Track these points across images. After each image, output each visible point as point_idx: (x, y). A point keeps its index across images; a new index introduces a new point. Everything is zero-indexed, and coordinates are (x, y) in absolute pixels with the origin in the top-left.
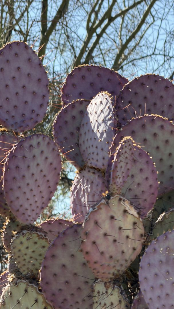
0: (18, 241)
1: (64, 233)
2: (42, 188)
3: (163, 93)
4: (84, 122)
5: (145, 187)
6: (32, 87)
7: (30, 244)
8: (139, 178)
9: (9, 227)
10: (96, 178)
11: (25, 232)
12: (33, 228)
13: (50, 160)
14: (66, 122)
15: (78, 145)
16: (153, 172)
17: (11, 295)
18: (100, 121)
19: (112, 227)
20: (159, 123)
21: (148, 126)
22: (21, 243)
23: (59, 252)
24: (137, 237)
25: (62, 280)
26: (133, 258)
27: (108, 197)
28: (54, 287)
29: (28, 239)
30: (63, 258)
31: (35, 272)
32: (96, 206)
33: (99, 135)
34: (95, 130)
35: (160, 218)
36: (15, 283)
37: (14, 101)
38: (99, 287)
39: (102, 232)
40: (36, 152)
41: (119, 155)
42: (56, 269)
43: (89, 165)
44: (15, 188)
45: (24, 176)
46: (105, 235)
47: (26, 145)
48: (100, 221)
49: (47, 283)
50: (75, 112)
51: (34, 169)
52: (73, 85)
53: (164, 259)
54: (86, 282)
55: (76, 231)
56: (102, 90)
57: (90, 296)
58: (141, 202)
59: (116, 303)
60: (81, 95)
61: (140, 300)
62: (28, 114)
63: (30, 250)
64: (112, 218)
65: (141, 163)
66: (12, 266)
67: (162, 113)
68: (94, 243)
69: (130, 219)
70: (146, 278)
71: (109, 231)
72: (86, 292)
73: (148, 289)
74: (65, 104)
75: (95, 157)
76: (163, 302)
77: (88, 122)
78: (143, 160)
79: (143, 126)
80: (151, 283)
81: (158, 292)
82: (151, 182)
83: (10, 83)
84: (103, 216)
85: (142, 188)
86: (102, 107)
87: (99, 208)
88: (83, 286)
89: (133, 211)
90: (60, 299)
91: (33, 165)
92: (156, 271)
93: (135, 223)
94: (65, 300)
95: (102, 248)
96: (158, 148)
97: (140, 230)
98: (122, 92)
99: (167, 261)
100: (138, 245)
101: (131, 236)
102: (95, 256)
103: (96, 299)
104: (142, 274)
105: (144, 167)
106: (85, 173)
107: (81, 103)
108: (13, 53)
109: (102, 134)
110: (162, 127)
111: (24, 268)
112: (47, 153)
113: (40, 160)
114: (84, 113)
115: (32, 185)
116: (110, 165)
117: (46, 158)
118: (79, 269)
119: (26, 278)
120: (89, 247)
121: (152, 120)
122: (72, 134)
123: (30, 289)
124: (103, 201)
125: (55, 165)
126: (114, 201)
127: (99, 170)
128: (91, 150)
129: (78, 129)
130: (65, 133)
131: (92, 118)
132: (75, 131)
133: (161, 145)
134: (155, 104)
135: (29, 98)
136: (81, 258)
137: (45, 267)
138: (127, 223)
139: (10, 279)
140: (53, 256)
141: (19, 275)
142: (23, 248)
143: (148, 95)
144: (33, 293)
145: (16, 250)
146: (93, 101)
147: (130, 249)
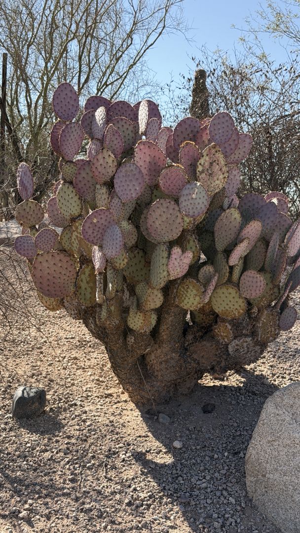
0: (65, 167)
1: (84, 164)
2: (75, 145)
3: (127, 109)
4: (94, 119)
5: (118, 146)
6: (72, 102)
7: (70, 168)
8: (115, 142)
9: (61, 161)
10: (98, 143)
11: (68, 163)
12: (71, 162)
13: (79, 134)
14: (86, 119)
15: (91, 129)
16: (121, 140)
17: (62, 189)
18: (100, 119)
19: (104, 161)
20: (124, 121)
21: (120, 122)
22: (67, 168)
23: (82, 172)
24: (114, 166)
25: (83, 183)
26: (112, 175)
27: (103, 149)
28: (80, 186)
29: (69, 166)
30: (83, 174)
31: (72, 180)
32: (97, 153)
33: (99, 125)
34: (98, 123)
35: (124, 161)
36: (64, 184)
38: (98, 186)
39: (100, 163)
40: (73, 130)
41: (107, 132)
42: (81, 179)
43: (95, 137)
44: (64, 144)
45: (68, 140)
46: (101, 165)
47: (69, 126)
48: (99, 159)
49: (77, 184)
50: (90, 115)
51: (72, 137)
52: (90, 104)
53: (124, 175)
54: (93, 185)
55: (89, 163)
56: (101, 106)
57: (94, 190)
58: (116, 152)
59: (105, 193)
60: (92, 108)
61: (114, 192)
62: (70, 114)
63: (70, 171)
64: (104, 158)
65: (117, 136)
66: (63, 177)
67: (126, 117)
68: (96, 168)
69: (111, 159)
70: (117, 183)
71: (102, 163)
72: (93, 188)
73: (118, 187)
74: (86, 111)
75: (98, 134)
76: (124, 192)
77: (95, 120)
78: (117, 135)
79: (118, 122)
80: (119, 185)
81: (122, 188)
82: (120, 144)
83: (63, 100)
84: (100, 157)
85: (116, 146)
86: (101, 113)
87: (99, 153)
88: (92, 186)
89: (113, 156)
90: (82, 191)
91: (72, 135)
92: (121, 180)
93: (113, 161)
94: (84, 191)
95: (99, 170)
96: (124, 131)
97: (115, 164)
98: (110, 108)
99: (126, 176)
100: (114, 170)
101: (111, 165)
102: (97, 173)
103: (97, 191)
104: (115, 181)
105: (118, 137)
106: (94, 141)
107: (93, 111)
108: (64, 87)
109: (101, 124)
110: (126, 122)
111: (68, 178)
112: (78, 131)
113: (75, 133)
114: (93, 116)
115: (71, 144)
116: (103, 136)
117: (77, 133)
118: (90, 179)
119: (68, 182)
120: (94, 170)
121: (122, 119)
122: (88, 124)
123: (70, 187)
124: (100, 151)
125: (81, 136)
126: (105, 151)
127: (99, 140)
128: (96, 131)
129: (91, 122)
130: (86, 124)
131: (97, 118)
132: (90, 123)
133: (125, 130)
134: (123, 113)
135: (71, 107)
136: (91, 174)
137: (76, 178)
138: (110, 160)
139: (62, 183)
140: (80, 173)
141: (65, 181)
142: (67, 170)
143: (120, 109)
144: (71, 189)
145: (64, 171)
146: (97, 111)
147: (111, 171)
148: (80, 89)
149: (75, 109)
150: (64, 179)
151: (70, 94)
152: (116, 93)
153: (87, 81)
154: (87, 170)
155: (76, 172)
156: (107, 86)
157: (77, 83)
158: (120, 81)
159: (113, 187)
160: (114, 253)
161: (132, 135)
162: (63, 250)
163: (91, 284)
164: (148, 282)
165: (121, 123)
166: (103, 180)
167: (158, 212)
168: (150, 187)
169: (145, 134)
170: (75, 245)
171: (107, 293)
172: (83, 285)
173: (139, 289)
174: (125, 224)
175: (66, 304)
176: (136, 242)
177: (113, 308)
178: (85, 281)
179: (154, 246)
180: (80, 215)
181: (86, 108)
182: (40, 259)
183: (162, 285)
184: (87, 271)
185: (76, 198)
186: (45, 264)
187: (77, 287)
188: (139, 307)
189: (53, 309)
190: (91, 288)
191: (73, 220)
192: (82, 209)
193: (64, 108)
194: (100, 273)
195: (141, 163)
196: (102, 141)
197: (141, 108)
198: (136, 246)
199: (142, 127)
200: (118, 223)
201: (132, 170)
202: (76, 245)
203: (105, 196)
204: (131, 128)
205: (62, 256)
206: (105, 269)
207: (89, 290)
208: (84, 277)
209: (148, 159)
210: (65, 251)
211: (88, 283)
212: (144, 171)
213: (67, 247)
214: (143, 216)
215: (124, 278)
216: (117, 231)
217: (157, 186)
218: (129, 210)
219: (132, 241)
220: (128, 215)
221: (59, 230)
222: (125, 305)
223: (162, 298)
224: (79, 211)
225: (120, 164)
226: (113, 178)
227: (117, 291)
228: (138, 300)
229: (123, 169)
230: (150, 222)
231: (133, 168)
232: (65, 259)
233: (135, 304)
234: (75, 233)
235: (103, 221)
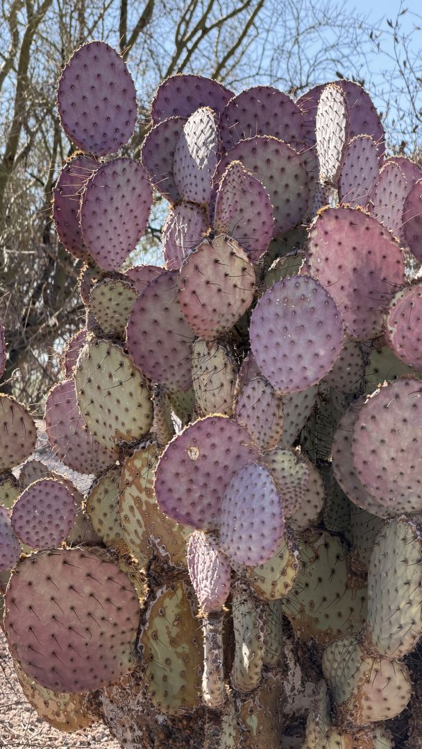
0: (98, 292)
1: (156, 281)
2: (128, 226)
3: (277, 110)
4: (180, 145)
5: (257, 224)
6: (116, 99)
7: (113, 295)
8: (249, 213)
9: (87, 274)
10: (194, 215)
11: (106, 280)
12: (117, 276)
13: (138, 191)
14: (157, 146)
15: (172, 174)
16: (267, 205)
17: (90, 357)
18: (200, 144)
19: (216, 272)
20: (273, 147)
21: (260, 150)
22: (103, 294)
23: (149, 304)
24: (247, 286)
25: (153, 339)
26: (242, 312)
27: (212, 236)
28: (144, 347)
29: (111, 289)
30: (154, 312)
31: (119, 329)
32: (196, 248)
33: (198, 161)
34: (194, 156)
35: (273, 265)
36: (95, 343)
37: (93, 117)
38: (200, 348)
39: (204, 279)
40: (121, 180)
41: (225, 184)
42: (146, 326)
43: (186, 199)
44: (95, 225)
45: (106, 211)
46: (208, 283)
47: (109, 171)
48: (201, 266)
49: (135, 343)
50: (168, 133)
51: (118, 202)
52: (166, 99)
53: (281, 313)
54: (184, 342)
55: (171, 279)
56: (201, 105)
57: (188, 359)
58: (251, 242)
59: (220, 367)
60: (175, 112)
61: (250, 363)
62: (110, 134)
63: (114, 303)
64: (216, 261)
65: (252, 195)
66: (92, 322)
67: (277, 135)
68: (194, 292)
69: (238, 264)
70: (258, 336)
71: (212, 279)
72: (183, 353)
73: (261, 349)
74: (156, 122)
75: (193, 188)
76: (279, 365)
77: (185, 146)
78: (255, 190)
79: (254, 150)
80: (264, 342)
81: (273, 353)
82: (264, 217)
83: (87, 94)
84: (204, 259)
85: (254, 225)
86: (202, 126)
87: (200, 250)
88: (179, 347)
89: (242, 254)
90: (152, 363)
91: (117, 196)
92: (272, 326)
93: (244, 269)
94: (157, 363)
95: (204, 299)
96: (271, 177)
97: (251, 277)
98: (227, 109)
99: (285, 315)
100: (249, 296)
101: (239, 284)
102: (195, 309)
103: (195, 362)
104: (253, 331)
105: (257, 199)
106: (181, 209)
107: (176, 121)
108: (91, 56)
109: (202, 160)
110: (277, 151)
111: (106, 325)
112: (135, 182)
113: (126, 190)
114: (179, 134)
115: (116, 223)
116: (213, 196)
117: (134, 189)
118: (174, 325)
119: (110, 337)
120: (187, 298)
121: (265, 143)
122: (165, 160)
123: (113, 351)
124: (206, 241)
125: (144, 197)
126: (218, 241)
127: (198, 205)
128: (188, 181)
129: (172, 154)
130: (156, 159)
131: (190, 140)
132: (169, 157)
133: (276, 174)
134: (268, 124)
135: (112, 113)
136: (177, 312)
137: (132, 323)
138: (235, 269)
139: (89, 338)
140: (143, 310)
141: (100, 334)
142: (105, 300)
143: (259, 113)
144: (117, 355)
145: (96, 303)
146: (191, 119)
147: (237, 301)
148: (126, 47)
149: (124, 117)
150: (95, 327)
151: (108, 76)
153: (145, 20)
154: (167, 299)
155: (130, 304)
156: (205, 31)
157: (117, 27)
158: (245, 16)
160: (254, 554)
161: (299, 188)
162: (97, 544)
163: (185, 648)
164: (361, 637)
165: (263, 154)
166: (213, 329)
167: (387, 420)
168: (358, 344)
169: (336, 183)
170: (132, 526)
171: (236, 674)
172: (161, 650)
173: (332, 660)
174: (287, 463)
175: (107, 708)
176: (321, 514)
177: (253, 722)
178: (164, 638)
179: (376, 526)
180: (146, 436)
181: (156, 112)
182: (27, 573)
183: (406, 648)
184: (172, 606)
185: (133, 385)
186: (43, 590)
187: (142, 656)
188: (336, 715)
189: (68, 726)
190: (185, 658)
191: (126, 449)
192: (150, 417)
194: (213, 616)
195: (328, 274)
196: (207, 211)
197: (321, 108)
198: (320, 525)
199: (328, 164)
200: (265, 458)
201: (303, 298)
202: (134, 528)
203: (224, 377)
204: (292, 168)
205: (93, 563)
206: (229, 602)
207: (178, 664)
208: (163, 626)
209: (350, 261)
210: (103, 545)
211: (173, 642)
212: (341, 298)
213: (106, 531)
214: (338, 436)
215: (286, 625)
216: (264, 485)
217: (379, 342)
218: (296, 417)
219: (309, 511)
220: (293, 431)
221: (83, 482)
222: (288, 709)
223: (406, 687)
224: (142, 422)
225: (262, 277)
226: (246, 319)
227: (266, 668)
228: (331, 694)
229: (276, 298)
230: (362, 450)
231: (306, 289)
232: (103, 573)
233: (322, 706)
234: (132, 491)
235: (218, 455)
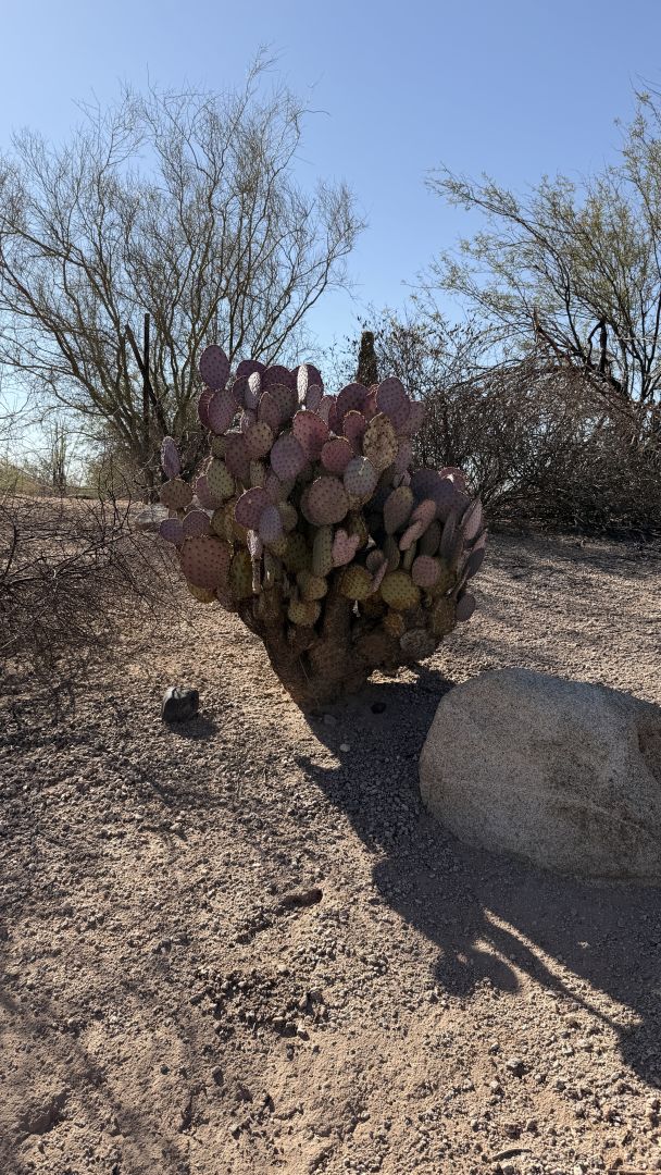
0: (215, 441)
1: (237, 439)
2: (226, 417)
3: (283, 375)
4: (246, 387)
6: (222, 367)
7: (221, 443)
9: (211, 434)
11: (218, 437)
12: (222, 435)
13: (232, 406)
14: (238, 387)
15: (244, 398)
16: (278, 410)
17: (212, 466)
18: (254, 386)
19: (259, 435)
20: (281, 388)
21: (276, 389)
22: (217, 442)
23: (234, 446)
24: (270, 440)
25: (236, 459)
26: (268, 450)
27: (257, 421)
28: (232, 463)
29: (220, 441)
31: (223, 456)
32: (251, 425)
33: (253, 393)
34: (252, 391)
35: (280, 433)
36: (214, 461)
38: (253, 463)
39: (254, 437)
40: (223, 398)
41: (262, 400)
42: (233, 455)
43: (249, 408)
44: (214, 415)
45: (218, 410)
47: (219, 395)
49: (229, 461)
50: (242, 382)
52: (242, 369)
54: (247, 461)
55: (242, 437)
56: (255, 372)
57: (248, 467)
58: (272, 424)
59: (260, 470)
60: (245, 374)
61: (271, 469)
62: (220, 381)
63: (221, 446)
64: (259, 430)
66: (213, 453)
67: (283, 384)
68: (250, 442)
69: (267, 432)
70: (273, 458)
71: (257, 437)
73: (274, 463)
74: (238, 377)
75: (252, 404)
76: (281, 469)
77: (248, 387)
78: (273, 404)
79: (274, 389)
80: (276, 461)
81: (279, 464)
82: (277, 414)
83: (211, 365)
84: (254, 429)
85: (273, 417)
86: (255, 379)
87: (253, 426)
88: (245, 463)
89: (269, 428)
90: (235, 469)
91: (222, 405)
92: (278, 455)
93: (269, 434)
94: (237, 469)
95: (254, 444)
96: (280, 400)
97: (272, 437)
98: (264, 373)
99: (284, 451)
100: (271, 444)
101: (267, 439)
102: (251, 448)
103: (251, 468)
104: (271, 457)
105: (274, 407)
106: (247, 412)
107: (245, 377)
109: (255, 393)
111: (218, 454)
113: (226, 402)
115: (222, 415)
116: (258, 406)
117: (229, 402)
118: (243, 454)
119: (219, 458)
120: (248, 444)
121: (278, 387)
122: (241, 393)
123: (221, 463)
126: (259, 422)
127: (253, 410)
128: (249, 401)
129: (244, 390)
130: (238, 392)
131: (250, 385)
132: (243, 392)
133: (282, 399)
134: (280, 380)
135: (220, 373)
136: (244, 449)
137: (228, 453)
139: (212, 459)
140: (231, 448)
143: (278, 375)
144: (222, 466)
146: (251, 377)
147: (267, 445)
148: (232, 354)
149: (225, 375)
150: (214, 455)
151: (219, 358)
152: (272, 358)
153: (239, 345)
154: (240, 444)
155: (227, 446)
156: (263, 350)
157: (228, 347)
158: (277, 345)
159: (269, 463)
160: (272, 538)
161: (290, 404)
162: (214, 536)
163: (247, 573)
164: (310, 569)
165: (277, 391)
166: (257, 456)
167: (321, 491)
168: (311, 463)
169: (304, 403)
170: (228, 529)
171: (265, 582)
172: (239, 574)
173: (300, 578)
174: (284, 506)
175: (219, 595)
176: (297, 526)
177: (271, 599)
178: (239, 570)
179: (317, 529)
180: (233, 496)
181: (238, 374)
182: (189, 545)
183: (327, 572)
184: (242, 558)
185: (228, 477)
186: (195, 551)
187: (231, 576)
188: (301, 597)
189: (205, 601)
190: (248, 577)
191: (226, 501)
192: (235, 488)
193: (213, 374)
194: (256, 561)
195: (300, 436)
196: (256, 411)
197: (300, 373)
198: (296, 530)
199: (302, 395)
200: (276, 504)
201: (290, 444)
203: (261, 474)
204: (289, 396)
205: (213, 542)
206: (263, 556)
207: (245, 579)
208: (239, 565)
209: (308, 431)
210: (216, 535)
211: (243, 571)
212: (305, 446)
213: (219, 531)
214: (303, 496)
215: (284, 567)
216: (275, 513)
217: (319, 462)
218: (290, 486)
219: (292, 525)
220: (286, 495)
221: (210, 513)
222: (285, 596)
223: (326, 587)
224: (231, 488)
225: (277, 438)
226: (269, 453)
227: (276, 580)
228: (299, 590)
229: (280, 443)
230: (311, 502)
231: (291, 441)
232: (217, 545)
233: (296, 594)
234: (228, 516)
235: (258, 502)
